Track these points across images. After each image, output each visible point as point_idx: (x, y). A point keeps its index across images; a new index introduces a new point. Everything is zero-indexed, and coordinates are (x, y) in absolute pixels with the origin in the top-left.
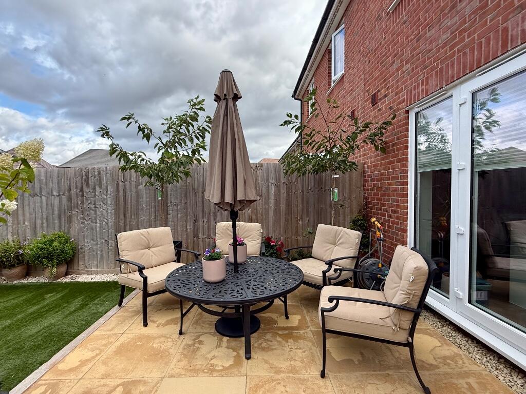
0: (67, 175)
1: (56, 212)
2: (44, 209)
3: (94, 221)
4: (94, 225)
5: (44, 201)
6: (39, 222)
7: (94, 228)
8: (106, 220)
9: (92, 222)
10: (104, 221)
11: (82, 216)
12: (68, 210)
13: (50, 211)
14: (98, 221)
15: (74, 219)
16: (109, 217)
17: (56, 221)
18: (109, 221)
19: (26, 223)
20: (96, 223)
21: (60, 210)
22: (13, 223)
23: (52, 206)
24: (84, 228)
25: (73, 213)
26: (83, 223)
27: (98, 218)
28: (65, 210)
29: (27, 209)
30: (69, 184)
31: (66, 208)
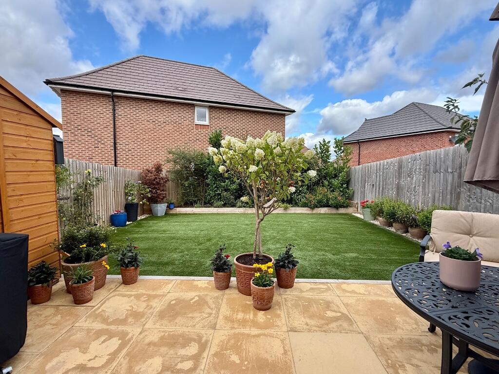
0: (459, 152)
1: (449, 188)
2: (441, 184)
3: (479, 200)
4: (479, 204)
5: (442, 177)
6: (437, 195)
7: (479, 208)
8: (490, 201)
9: (477, 201)
10: (489, 202)
11: (468, 193)
12: (458, 186)
13: (445, 187)
14: (483, 201)
15: (462, 196)
16: (495, 198)
17: (449, 197)
18: (494, 203)
19: (429, 195)
20: (481, 203)
21: (452, 186)
22: (422, 195)
23: (447, 182)
24: (470, 206)
25: (462, 190)
26: (469, 201)
27: (483, 198)
28: (455, 187)
29: (431, 183)
30: (460, 161)
31: (457, 184)
